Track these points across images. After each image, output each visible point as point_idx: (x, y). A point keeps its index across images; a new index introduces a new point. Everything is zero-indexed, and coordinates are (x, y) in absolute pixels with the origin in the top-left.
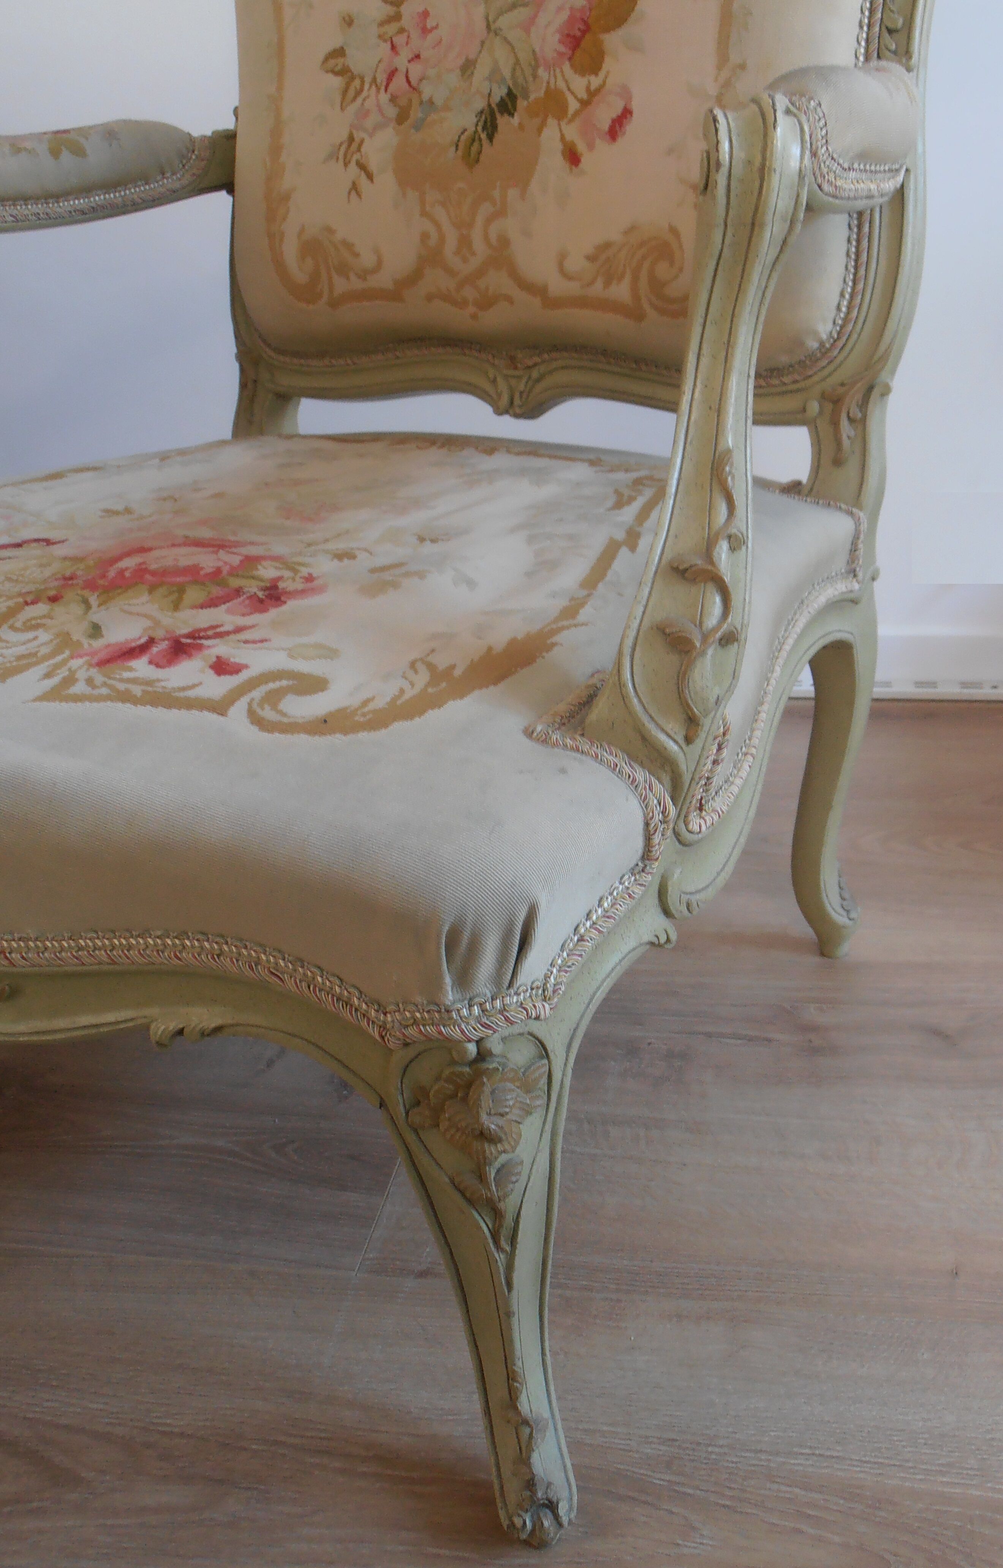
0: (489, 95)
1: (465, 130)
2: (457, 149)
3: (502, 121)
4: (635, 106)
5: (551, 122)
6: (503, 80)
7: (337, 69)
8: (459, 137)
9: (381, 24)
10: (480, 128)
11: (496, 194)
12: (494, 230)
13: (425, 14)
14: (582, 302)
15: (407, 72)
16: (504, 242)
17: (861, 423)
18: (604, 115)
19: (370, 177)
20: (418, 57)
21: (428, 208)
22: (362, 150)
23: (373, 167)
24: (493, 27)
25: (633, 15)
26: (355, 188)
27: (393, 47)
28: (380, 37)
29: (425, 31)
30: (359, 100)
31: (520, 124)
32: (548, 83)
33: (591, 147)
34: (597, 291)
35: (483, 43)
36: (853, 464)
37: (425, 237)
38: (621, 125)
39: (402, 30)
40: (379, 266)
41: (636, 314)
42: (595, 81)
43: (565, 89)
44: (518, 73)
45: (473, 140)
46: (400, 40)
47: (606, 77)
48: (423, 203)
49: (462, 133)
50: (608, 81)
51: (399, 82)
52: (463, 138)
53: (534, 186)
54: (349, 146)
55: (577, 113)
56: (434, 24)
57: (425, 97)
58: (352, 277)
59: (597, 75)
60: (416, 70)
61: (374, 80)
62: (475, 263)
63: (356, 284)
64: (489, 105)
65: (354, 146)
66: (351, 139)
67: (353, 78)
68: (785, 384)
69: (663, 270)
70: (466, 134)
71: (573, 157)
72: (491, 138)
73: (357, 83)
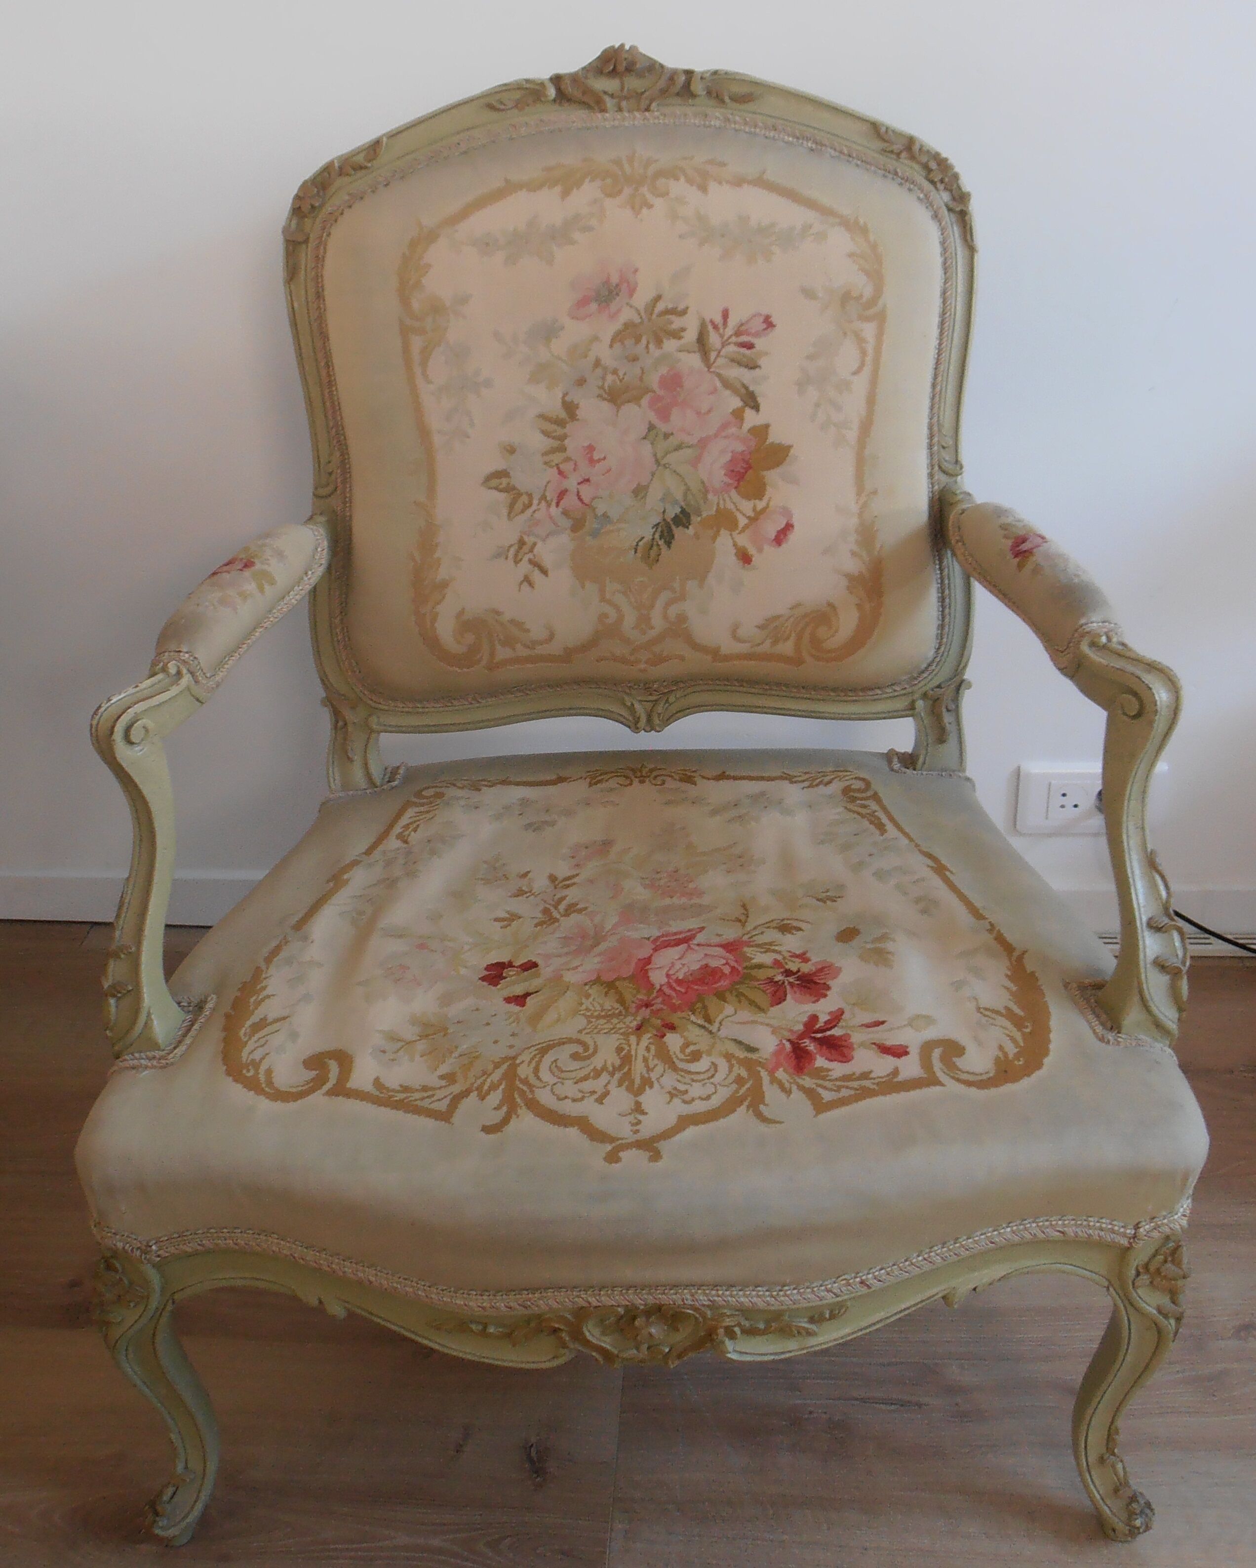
0: (664, 512)
1: (643, 538)
2: (636, 552)
3: (678, 532)
4: (795, 521)
5: (723, 532)
6: (676, 502)
7: (501, 487)
8: (638, 543)
9: (545, 454)
10: (657, 536)
11: (676, 585)
12: (673, 611)
13: (591, 449)
14: (749, 657)
15: (578, 492)
16: (682, 618)
17: (956, 712)
18: (771, 528)
19: (544, 572)
20: (588, 480)
21: (608, 596)
22: (536, 550)
23: (547, 562)
24: (663, 462)
25: (788, 459)
26: (527, 580)
27: (560, 473)
28: (546, 463)
29: (592, 462)
30: (529, 512)
31: (696, 534)
32: (718, 504)
33: (760, 550)
34: (766, 647)
35: (653, 474)
36: (952, 740)
37: (603, 616)
38: (785, 535)
39: (568, 459)
40: (551, 637)
41: (797, 661)
42: (760, 505)
43: (734, 510)
44: (690, 497)
45: (652, 546)
46: (567, 467)
47: (769, 501)
48: (602, 591)
49: (640, 540)
50: (771, 504)
51: (570, 501)
52: (641, 543)
53: (711, 580)
54: (520, 548)
55: (746, 527)
56: (602, 456)
57: (600, 513)
58: (519, 646)
59: (761, 499)
60: (587, 492)
61: (543, 498)
62: (652, 633)
63: (522, 652)
64: (664, 520)
65: (526, 549)
66: (522, 543)
67: (520, 495)
68: (895, 691)
69: (822, 632)
70: (645, 540)
71: (745, 558)
72: (669, 544)
73: (524, 499)
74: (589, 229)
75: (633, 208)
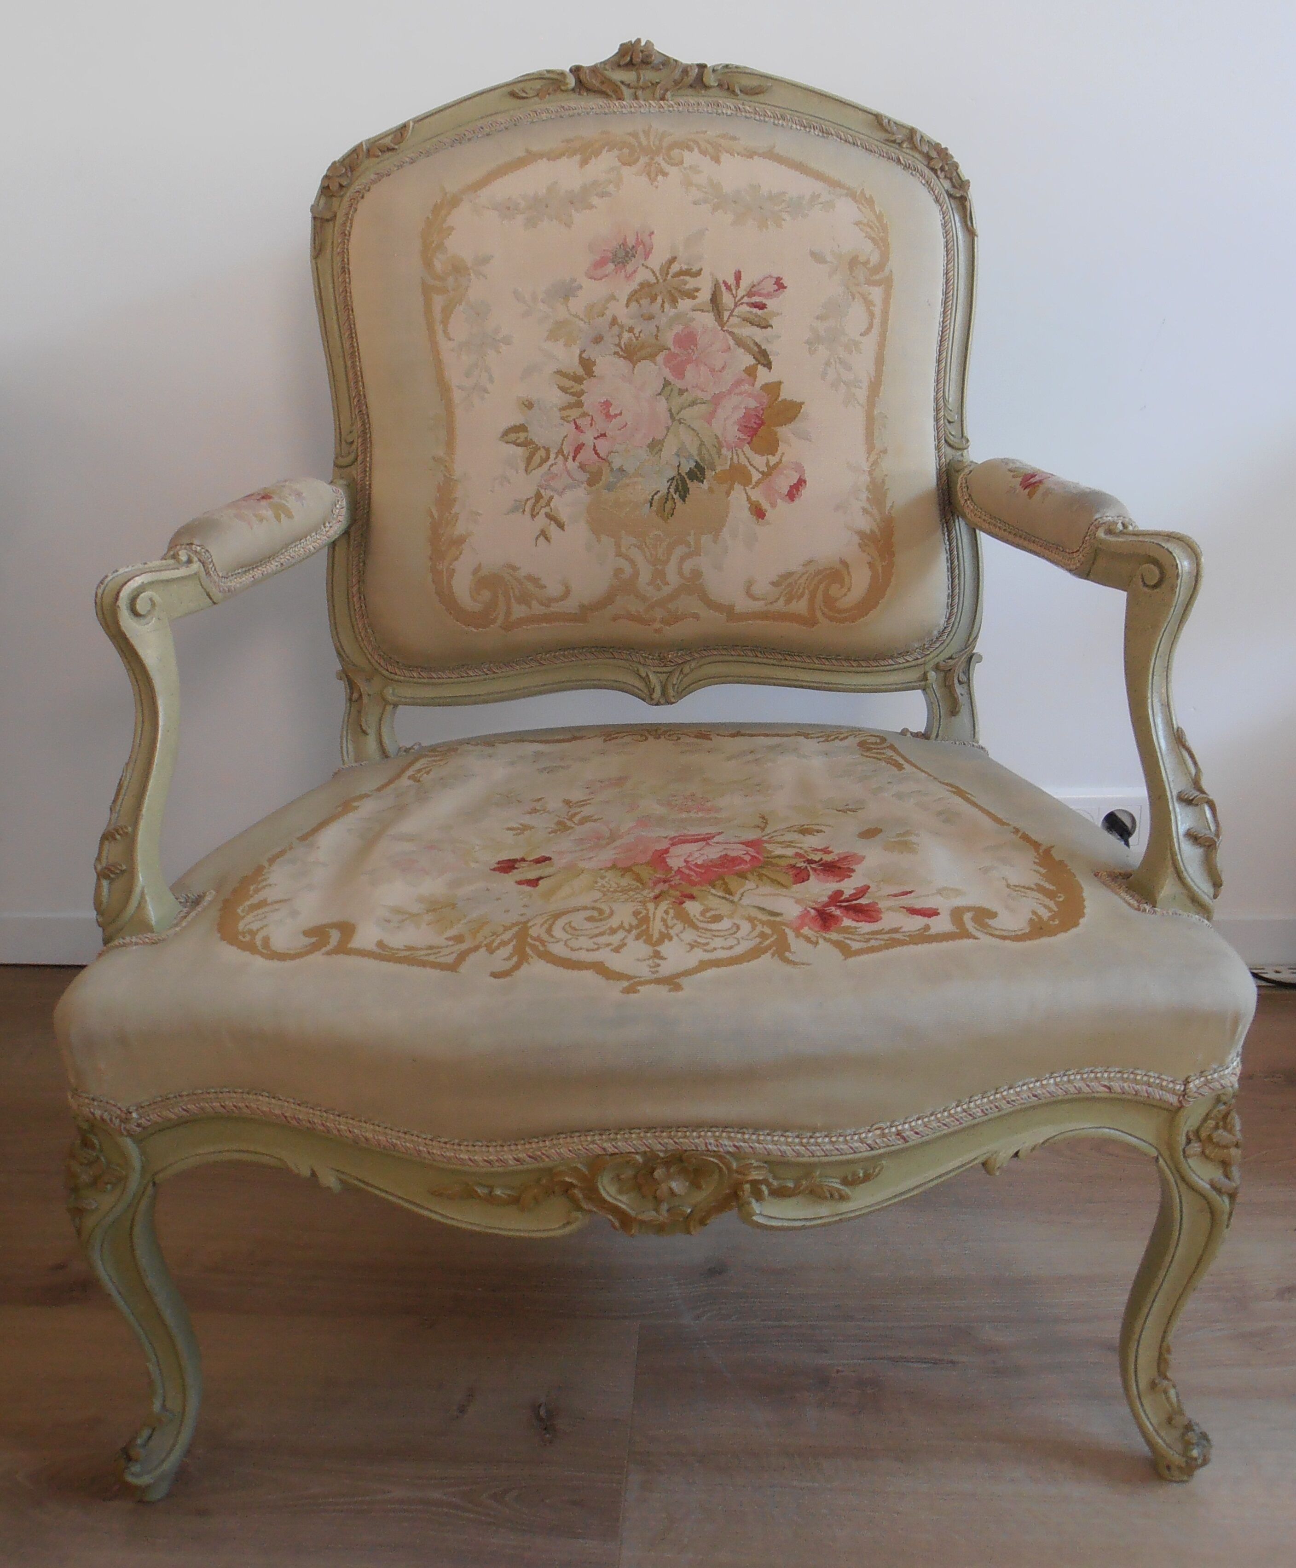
0: (679, 466)
1: (658, 491)
2: (651, 506)
3: (692, 485)
4: (807, 477)
5: (737, 486)
6: (690, 456)
7: (518, 441)
8: (653, 496)
9: (563, 409)
10: (672, 490)
11: (691, 539)
12: (688, 566)
13: (607, 404)
14: (765, 616)
15: (595, 446)
16: (697, 574)
17: (968, 683)
18: (784, 483)
19: (561, 526)
20: (604, 435)
21: (623, 550)
22: (552, 504)
23: (564, 517)
24: (677, 418)
25: (799, 415)
26: (543, 534)
27: (577, 427)
28: (562, 418)
29: (608, 416)
30: (546, 466)
31: (709, 488)
32: (732, 459)
33: (773, 505)
34: (780, 605)
35: (668, 429)
36: (964, 710)
37: (618, 571)
38: (798, 490)
39: (585, 415)
40: (567, 593)
41: (810, 621)
42: (773, 460)
43: (747, 464)
44: (704, 451)
45: (667, 499)
46: (583, 422)
47: (781, 457)
48: (618, 545)
49: (656, 494)
50: (784, 460)
51: (586, 455)
52: (656, 497)
53: (725, 533)
54: (537, 502)
55: (758, 483)
56: (618, 412)
57: (616, 466)
58: (534, 603)
59: (774, 455)
60: (603, 446)
61: (560, 452)
62: (667, 590)
63: (538, 609)
64: (679, 474)
65: (543, 502)
66: (538, 496)
67: (537, 448)
68: (908, 661)
69: (834, 590)
70: (659, 494)
71: (759, 513)
72: (683, 498)
73: (542, 453)
74: (608, 194)
75: (649, 174)
